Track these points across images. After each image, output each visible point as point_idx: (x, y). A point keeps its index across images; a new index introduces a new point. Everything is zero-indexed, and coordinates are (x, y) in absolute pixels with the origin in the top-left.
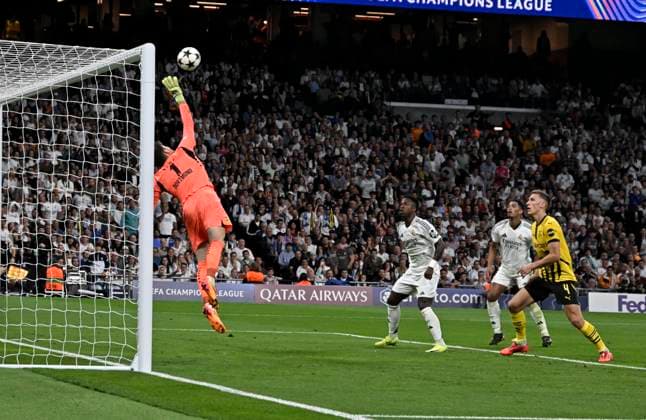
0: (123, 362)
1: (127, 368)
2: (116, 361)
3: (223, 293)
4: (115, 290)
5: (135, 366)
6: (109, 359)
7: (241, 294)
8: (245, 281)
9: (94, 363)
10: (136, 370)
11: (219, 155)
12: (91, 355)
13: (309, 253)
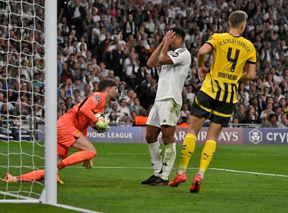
0: (33, 196)
1: (36, 201)
2: (26, 195)
3: (115, 135)
4: (22, 134)
5: (43, 199)
6: (20, 194)
7: (130, 136)
8: (134, 125)
9: (8, 197)
10: (44, 202)
11: (110, 17)
12: (5, 190)
13: (188, 100)
